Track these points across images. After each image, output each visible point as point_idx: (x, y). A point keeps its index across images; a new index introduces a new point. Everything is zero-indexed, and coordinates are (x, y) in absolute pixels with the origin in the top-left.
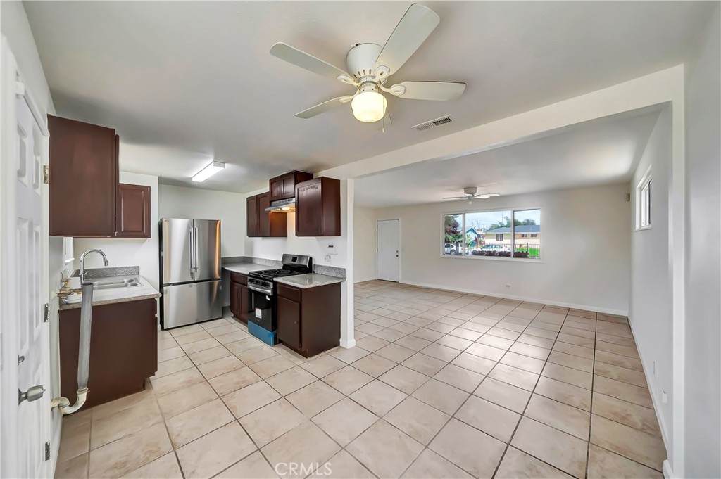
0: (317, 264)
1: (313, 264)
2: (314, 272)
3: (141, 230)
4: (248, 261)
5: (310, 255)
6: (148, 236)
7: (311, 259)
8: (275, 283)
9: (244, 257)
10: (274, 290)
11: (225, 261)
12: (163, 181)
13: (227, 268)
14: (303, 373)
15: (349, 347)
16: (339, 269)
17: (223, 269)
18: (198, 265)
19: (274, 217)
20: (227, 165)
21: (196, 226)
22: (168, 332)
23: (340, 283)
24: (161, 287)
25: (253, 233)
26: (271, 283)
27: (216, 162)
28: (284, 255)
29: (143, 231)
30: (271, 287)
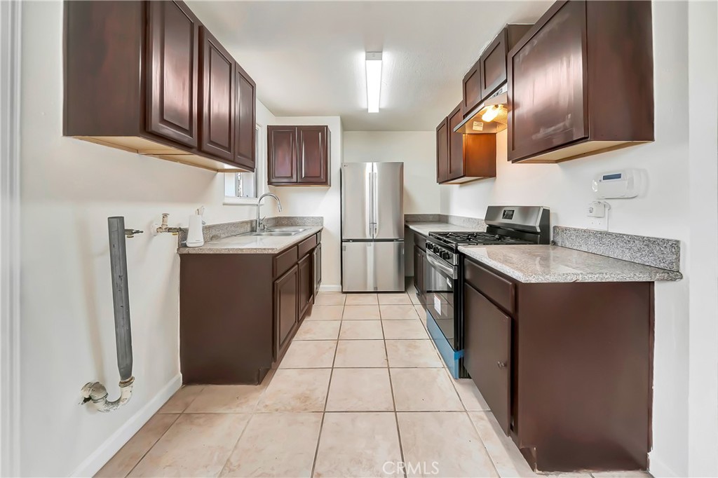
1: (552, 224)
2: (554, 243)
3: (318, 175)
4: (443, 219)
5: (546, 206)
6: (325, 182)
7: (546, 214)
8: (462, 256)
9: (439, 215)
11: (410, 219)
13: (411, 227)
17: (406, 227)
18: (376, 220)
19: (470, 142)
20: (386, 55)
21: (376, 170)
22: (345, 295)
23: (651, 284)
24: (342, 241)
25: (445, 176)
26: (455, 256)
27: (367, 52)
28: (489, 207)
29: (320, 176)
30: (455, 262)
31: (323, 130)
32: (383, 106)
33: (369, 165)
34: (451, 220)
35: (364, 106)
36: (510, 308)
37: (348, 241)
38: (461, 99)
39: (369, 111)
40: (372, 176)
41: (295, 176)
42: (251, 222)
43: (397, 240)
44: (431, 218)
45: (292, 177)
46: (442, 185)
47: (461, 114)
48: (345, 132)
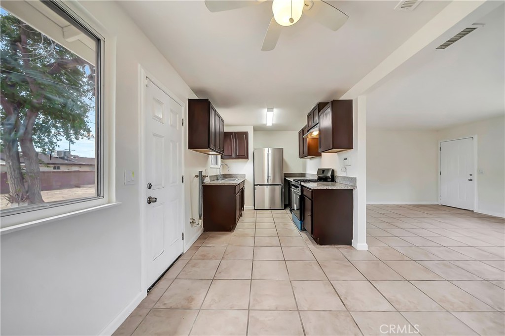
0: (338, 175)
1: (335, 175)
2: (335, 182)
3: (244, 154)
4: (304, 175)
5: (333, 168)
6: (247, 158)
7: (333, 171)
8: (303, 186)
9: (302, 174)
10: (302, 191)
11: (286, 175)
12: (256, 129)
13: (287, 179)
14: (308, 252)
15: (358, 248)
16: (352, 178)
17: (285, 179)
18: (271, 175)
19: (311, 142)
20: (275, 110)
21: (270, 152)
22: (256, 211)
23: (353, 189)
24: (254, 185)
25: (302, 156)
26: (300, 186)
27: (268, 109)
28: (319, 169)
29: (245, 155)
30: (300, 188)
31: (246, 133)
32: (273, 123)
33: (266, 150)
34: (307, 176)
35: (264, 122)
36: (310, 198)
37: (257, 185)
38: (306, 123)
39: (268, 125)
40: (268, 155)
41: (233, 155)
42: (217, 175)
43: (280, 185)
44: (298, 175)
45: (232, 155)
46: (302, 159)
47: (307, 130)
48: (255, 132)
